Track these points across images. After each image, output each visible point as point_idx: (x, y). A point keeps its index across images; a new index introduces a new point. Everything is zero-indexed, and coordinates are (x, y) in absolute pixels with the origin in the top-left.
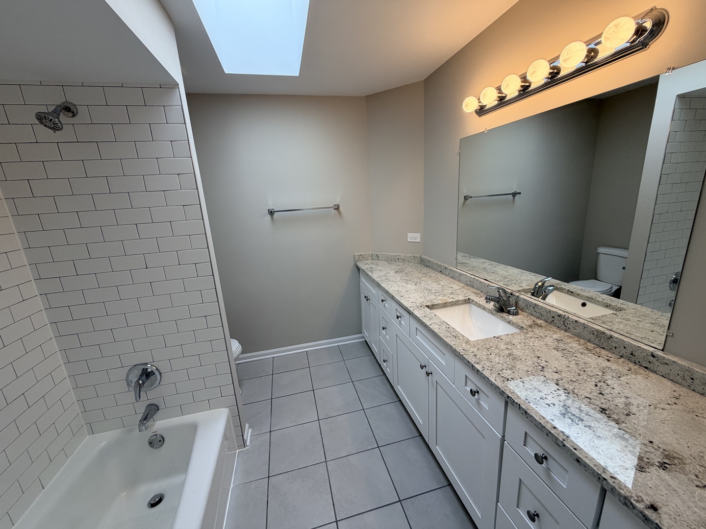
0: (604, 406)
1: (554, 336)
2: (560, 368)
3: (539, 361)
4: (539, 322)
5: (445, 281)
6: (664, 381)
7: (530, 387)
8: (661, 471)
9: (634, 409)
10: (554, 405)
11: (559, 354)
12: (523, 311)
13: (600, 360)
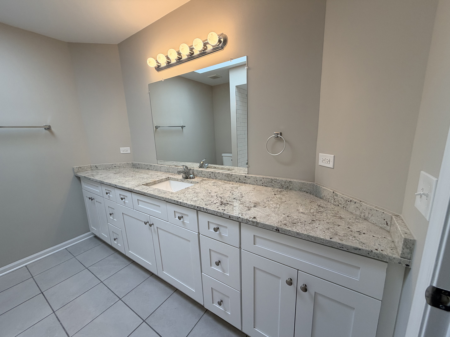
0: (234, 197)
1: (212, 182)
2: (216, 191)
3: (208, 191)
4: (204, 179)
5: (152, 173)
6: (250, 185)
7: (206, 200)
8: (254, 208)
9: (243, 195)
10: (217, 203)
11: (215, 187)
12: (197, 176)
13: (230, 185)
